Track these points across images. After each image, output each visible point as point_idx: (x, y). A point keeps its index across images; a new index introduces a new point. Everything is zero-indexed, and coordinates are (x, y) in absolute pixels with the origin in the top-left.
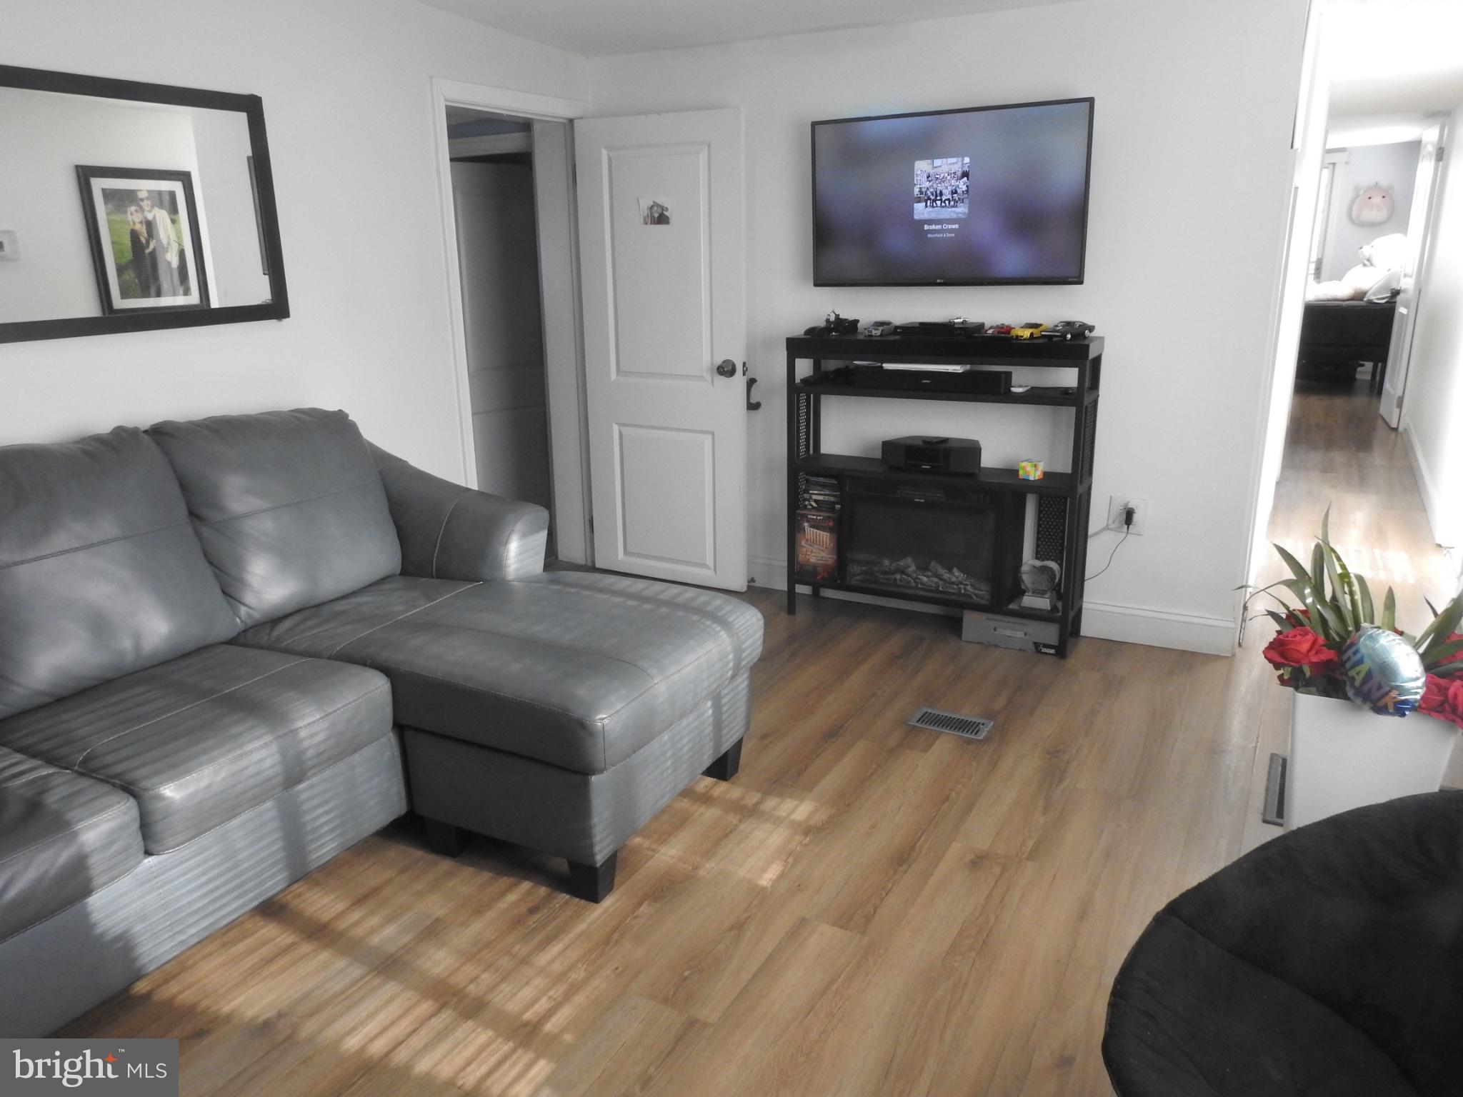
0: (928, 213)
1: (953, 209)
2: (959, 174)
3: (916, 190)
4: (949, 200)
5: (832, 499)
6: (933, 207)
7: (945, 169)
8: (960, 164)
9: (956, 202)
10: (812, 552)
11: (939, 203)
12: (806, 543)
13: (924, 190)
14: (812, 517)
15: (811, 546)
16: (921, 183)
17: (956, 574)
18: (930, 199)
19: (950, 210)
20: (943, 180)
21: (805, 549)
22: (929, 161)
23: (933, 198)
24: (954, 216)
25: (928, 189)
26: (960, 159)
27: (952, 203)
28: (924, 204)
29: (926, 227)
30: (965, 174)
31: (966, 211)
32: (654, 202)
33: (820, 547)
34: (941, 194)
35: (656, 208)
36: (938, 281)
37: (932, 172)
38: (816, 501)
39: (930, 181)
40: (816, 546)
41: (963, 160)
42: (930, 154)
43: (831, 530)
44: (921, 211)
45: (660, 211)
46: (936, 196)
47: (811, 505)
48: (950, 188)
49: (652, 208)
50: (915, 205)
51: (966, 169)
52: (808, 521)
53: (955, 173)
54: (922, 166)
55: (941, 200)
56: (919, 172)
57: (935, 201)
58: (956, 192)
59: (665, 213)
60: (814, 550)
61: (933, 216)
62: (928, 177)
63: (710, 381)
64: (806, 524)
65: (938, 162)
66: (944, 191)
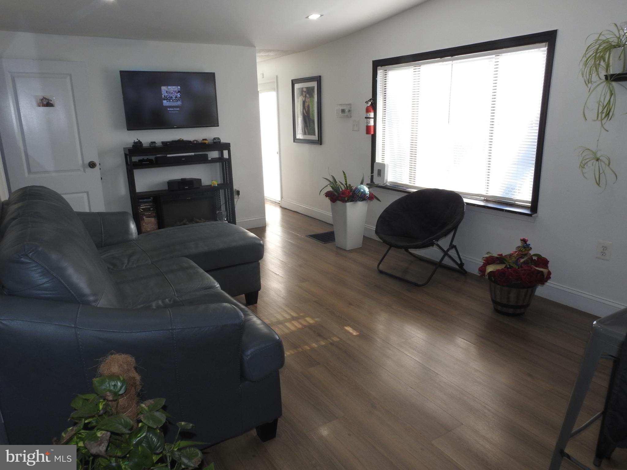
0: (168, 104)
1: (177, 103)
2: (177, 91)
3: (163, 96)
4: (175, 100)
5: (149, 207)
6: (169, 102)
7: (172, 89)
8: (177, 88)
9: (177, 100)
10: (148, 227)
11: (171, 100)
12: (145, 224)
13: (166, 96)
14: (147, 214)
15: (147, 224)
16: (164, 94)
17: (203, 220)
18: (168, 99)
19: (175, 103)
20: (172, 93)
21: (145, 227)
22: (166, 87)
23: (169, 99)
24: (177, 105)
25: (167, 96)
26: (177, 87)
27: (176, 101)
28: (166, 101)
29: (168, 109)
30: (179, 92)
31: (181, 103)
32: (43, 97)
33: (151, 224)
34: (172, 98)
35: (44, 100)
36: (175, 127)
37: (168, 90)
38: (142, 209)
39: (167, 93)
40: (149, 224)
41: (178, 87)
42: (167, 85)
43: (154, 217)
44: (165, 103)
45: (47, 101)
46: (170, 98)
47: (140, 211)
48: (174, 96)
49: (42, 100)
50: (163, 101)
51: (179, 90)
52: (145, 216)
53: (176, 91)
54: (164, 88)
55: (172, 99)
56: (163, 90)
57: (170, 100)
58: (177, 97)
59: (50, 102)
60: (149, 226)
61: (170, 105)
62: (166, 92)
63: (83, 170)
64: (144, 217)
65: (169, 87)
66: (173, 97)
